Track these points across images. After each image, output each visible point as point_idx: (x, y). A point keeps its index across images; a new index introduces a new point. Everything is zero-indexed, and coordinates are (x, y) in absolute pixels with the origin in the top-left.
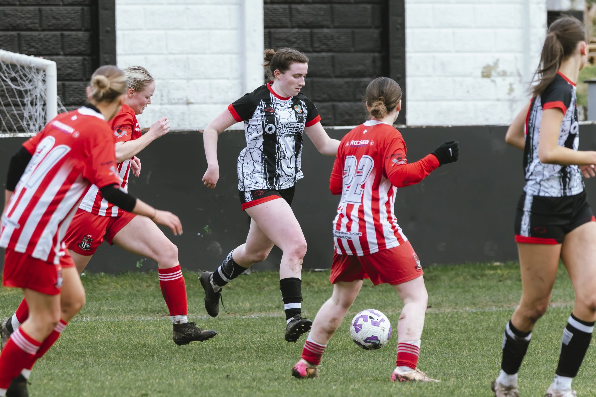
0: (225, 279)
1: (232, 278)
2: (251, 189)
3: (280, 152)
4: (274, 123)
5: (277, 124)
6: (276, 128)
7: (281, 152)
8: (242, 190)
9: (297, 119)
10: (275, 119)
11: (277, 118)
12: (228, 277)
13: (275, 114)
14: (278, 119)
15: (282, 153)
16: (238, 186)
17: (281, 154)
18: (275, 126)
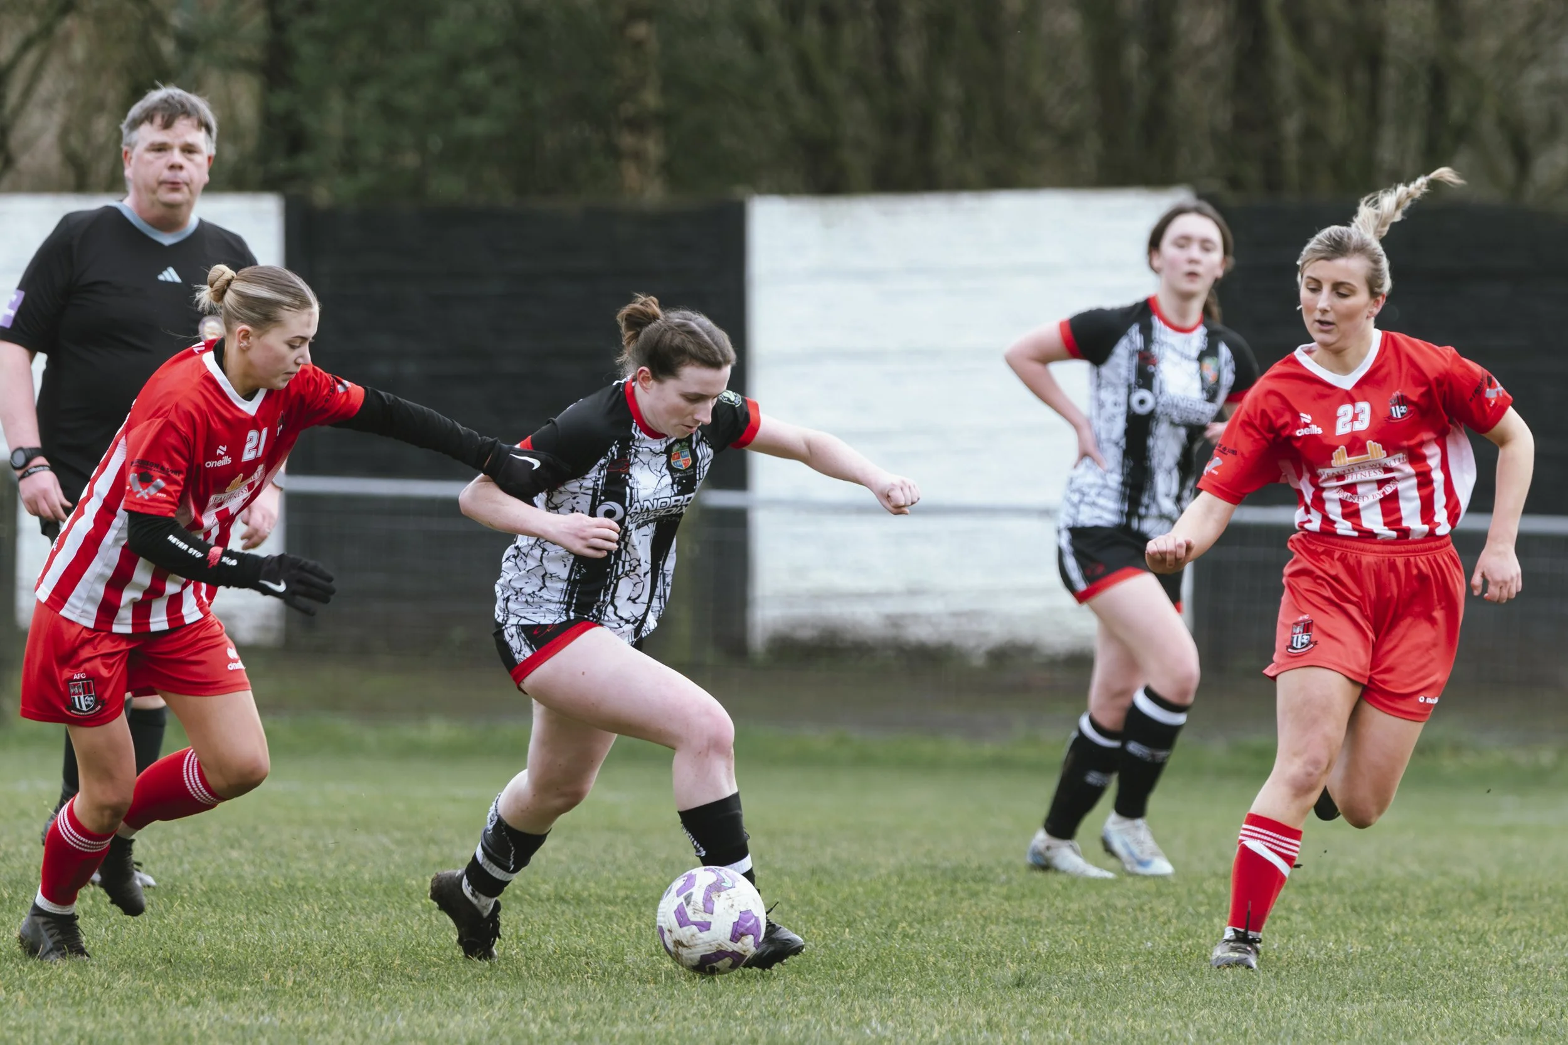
0: (497, 873)
1: (515, 871)
2: (523, 622)
3: (621, 563)
4: (623, 504)
5: (631, 505)
6: (626, 514)
7: (624, 563)
8: (500, 620)
9: (675, 486)
10: (628, 490)
11: (631, 489)
12: (506, 869)
13: (627, 477)
14: (634, 491)
15: (627, 564)
16: (494, 611)
17: (623, 567)
18: (625, 509)
